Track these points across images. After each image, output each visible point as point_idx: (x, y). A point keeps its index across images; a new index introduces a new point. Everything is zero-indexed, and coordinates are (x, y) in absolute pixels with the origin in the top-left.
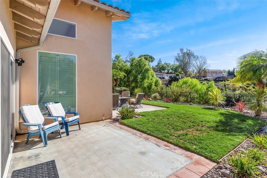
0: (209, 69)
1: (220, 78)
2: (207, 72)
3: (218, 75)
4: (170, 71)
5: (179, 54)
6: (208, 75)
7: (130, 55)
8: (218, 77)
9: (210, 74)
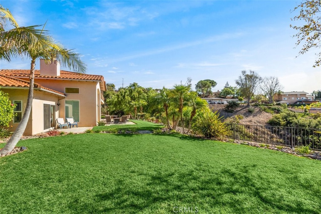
0: (284, 92)
1: (301, 102)
2: (282, 95)
3: (299, 99)
4: (235, 96)
5: (240, 77)
6: (284, 99)
7: (189, 82)
8: (298, 101)
9: (287, 97)
